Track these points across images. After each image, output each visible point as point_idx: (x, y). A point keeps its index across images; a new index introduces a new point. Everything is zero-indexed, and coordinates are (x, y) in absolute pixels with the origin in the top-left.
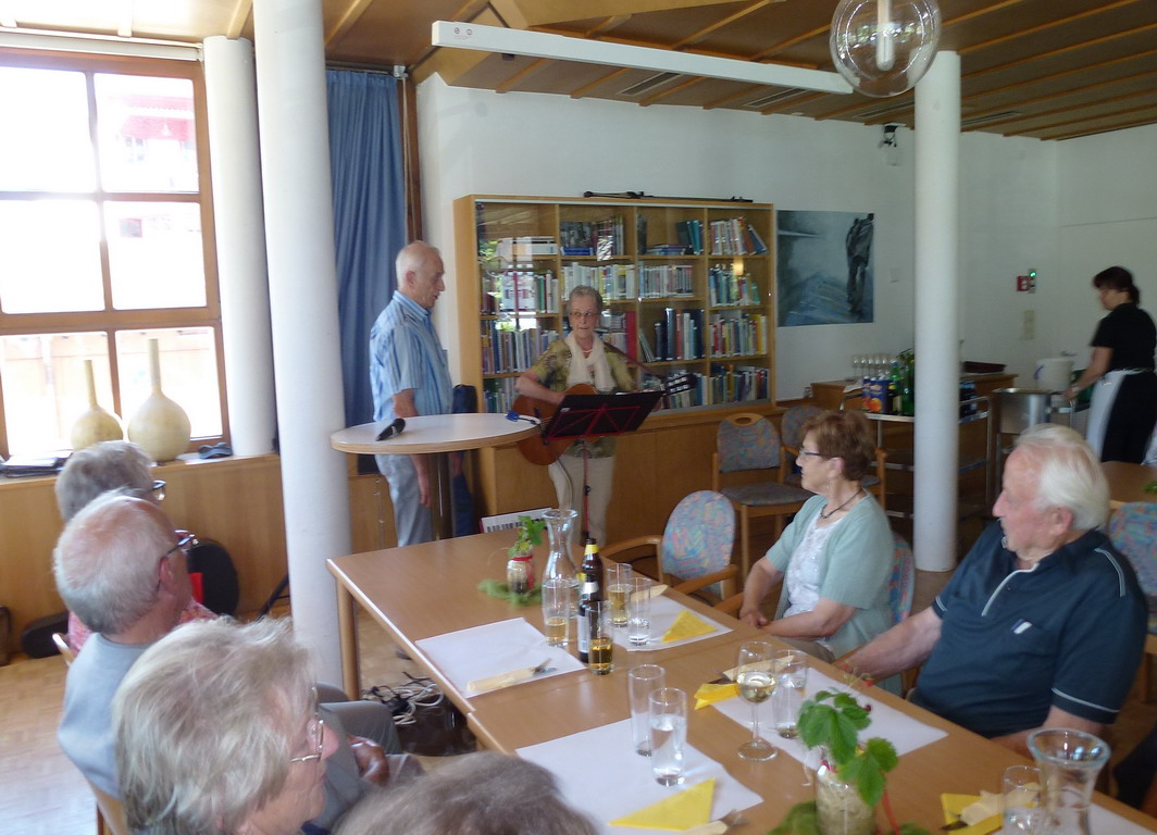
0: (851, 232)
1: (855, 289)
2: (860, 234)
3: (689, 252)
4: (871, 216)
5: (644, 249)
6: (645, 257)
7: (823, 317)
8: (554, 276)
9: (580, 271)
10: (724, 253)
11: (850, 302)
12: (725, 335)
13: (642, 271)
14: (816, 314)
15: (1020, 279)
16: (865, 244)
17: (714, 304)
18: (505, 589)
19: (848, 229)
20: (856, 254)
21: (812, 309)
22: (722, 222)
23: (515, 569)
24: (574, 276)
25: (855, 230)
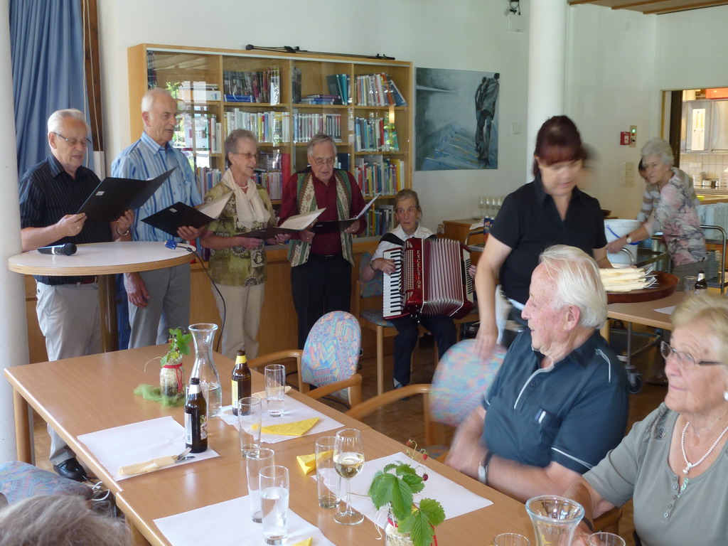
0: (480, 88)
1: (482, 140)
2: (487, 91)
3: (338, 102)
4: (497, 76)
5: (298, 98)
6: (299, 105)
7: (454, 163)
8: (218, 120)
9: (241, 116)
10: (368, 104)
11: (477, 150)
12: (369, 177)
13: (296, 118)
14: (448, 160)
15: (623, 135)
16: (491, 100)
17: (359, 149)
18: (159, 393)
19: (476, 87)
20: (484, 108)
21: (445, 156)
22: (367, 77)
23: (167, 376)
24: (237, 120)
25: (483, 87)
